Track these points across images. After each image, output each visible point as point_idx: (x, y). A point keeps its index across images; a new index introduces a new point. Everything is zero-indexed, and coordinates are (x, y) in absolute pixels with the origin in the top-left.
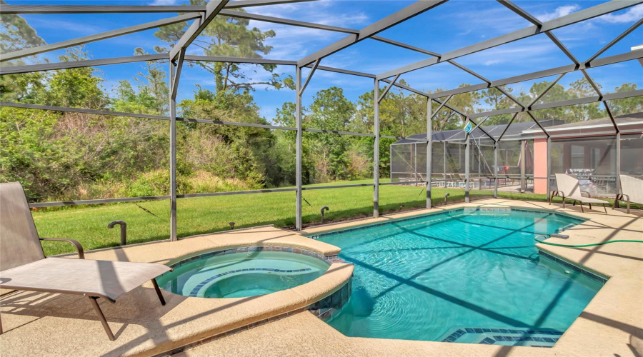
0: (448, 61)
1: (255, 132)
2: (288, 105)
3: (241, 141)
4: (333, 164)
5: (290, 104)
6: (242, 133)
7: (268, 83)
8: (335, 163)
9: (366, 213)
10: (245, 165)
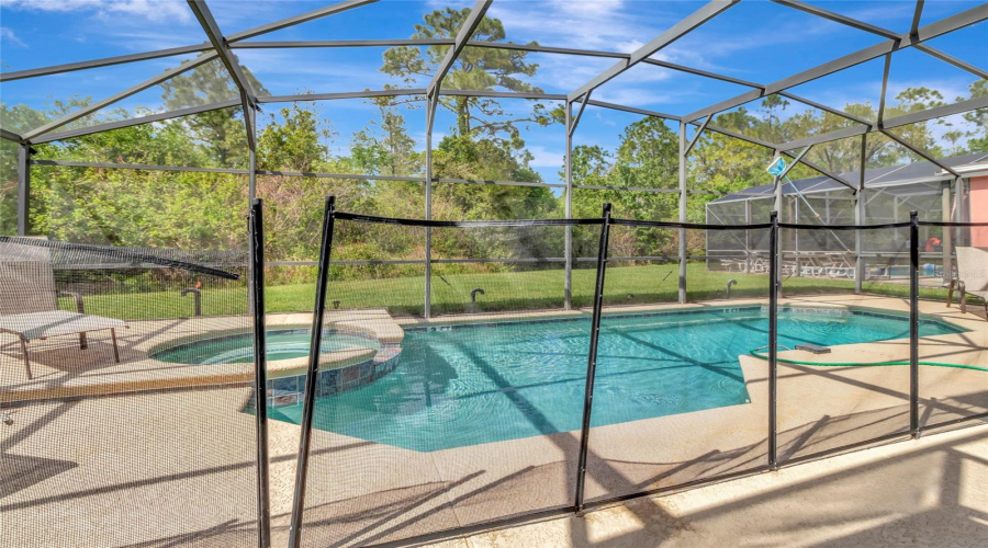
0: (643, 60)
1: (503, 191)
2: (580, 150)
3: (483, 205)
4: (641, 238)
5: (584, 147)
6: (486, 194)
7: (529, 120)
8: (645, 237)
9: (558, 304)
10: (487, 239)
